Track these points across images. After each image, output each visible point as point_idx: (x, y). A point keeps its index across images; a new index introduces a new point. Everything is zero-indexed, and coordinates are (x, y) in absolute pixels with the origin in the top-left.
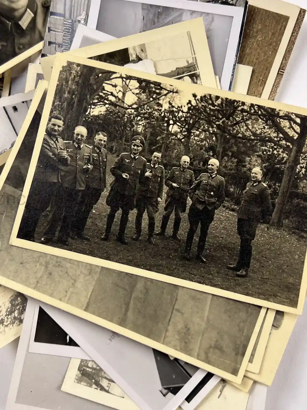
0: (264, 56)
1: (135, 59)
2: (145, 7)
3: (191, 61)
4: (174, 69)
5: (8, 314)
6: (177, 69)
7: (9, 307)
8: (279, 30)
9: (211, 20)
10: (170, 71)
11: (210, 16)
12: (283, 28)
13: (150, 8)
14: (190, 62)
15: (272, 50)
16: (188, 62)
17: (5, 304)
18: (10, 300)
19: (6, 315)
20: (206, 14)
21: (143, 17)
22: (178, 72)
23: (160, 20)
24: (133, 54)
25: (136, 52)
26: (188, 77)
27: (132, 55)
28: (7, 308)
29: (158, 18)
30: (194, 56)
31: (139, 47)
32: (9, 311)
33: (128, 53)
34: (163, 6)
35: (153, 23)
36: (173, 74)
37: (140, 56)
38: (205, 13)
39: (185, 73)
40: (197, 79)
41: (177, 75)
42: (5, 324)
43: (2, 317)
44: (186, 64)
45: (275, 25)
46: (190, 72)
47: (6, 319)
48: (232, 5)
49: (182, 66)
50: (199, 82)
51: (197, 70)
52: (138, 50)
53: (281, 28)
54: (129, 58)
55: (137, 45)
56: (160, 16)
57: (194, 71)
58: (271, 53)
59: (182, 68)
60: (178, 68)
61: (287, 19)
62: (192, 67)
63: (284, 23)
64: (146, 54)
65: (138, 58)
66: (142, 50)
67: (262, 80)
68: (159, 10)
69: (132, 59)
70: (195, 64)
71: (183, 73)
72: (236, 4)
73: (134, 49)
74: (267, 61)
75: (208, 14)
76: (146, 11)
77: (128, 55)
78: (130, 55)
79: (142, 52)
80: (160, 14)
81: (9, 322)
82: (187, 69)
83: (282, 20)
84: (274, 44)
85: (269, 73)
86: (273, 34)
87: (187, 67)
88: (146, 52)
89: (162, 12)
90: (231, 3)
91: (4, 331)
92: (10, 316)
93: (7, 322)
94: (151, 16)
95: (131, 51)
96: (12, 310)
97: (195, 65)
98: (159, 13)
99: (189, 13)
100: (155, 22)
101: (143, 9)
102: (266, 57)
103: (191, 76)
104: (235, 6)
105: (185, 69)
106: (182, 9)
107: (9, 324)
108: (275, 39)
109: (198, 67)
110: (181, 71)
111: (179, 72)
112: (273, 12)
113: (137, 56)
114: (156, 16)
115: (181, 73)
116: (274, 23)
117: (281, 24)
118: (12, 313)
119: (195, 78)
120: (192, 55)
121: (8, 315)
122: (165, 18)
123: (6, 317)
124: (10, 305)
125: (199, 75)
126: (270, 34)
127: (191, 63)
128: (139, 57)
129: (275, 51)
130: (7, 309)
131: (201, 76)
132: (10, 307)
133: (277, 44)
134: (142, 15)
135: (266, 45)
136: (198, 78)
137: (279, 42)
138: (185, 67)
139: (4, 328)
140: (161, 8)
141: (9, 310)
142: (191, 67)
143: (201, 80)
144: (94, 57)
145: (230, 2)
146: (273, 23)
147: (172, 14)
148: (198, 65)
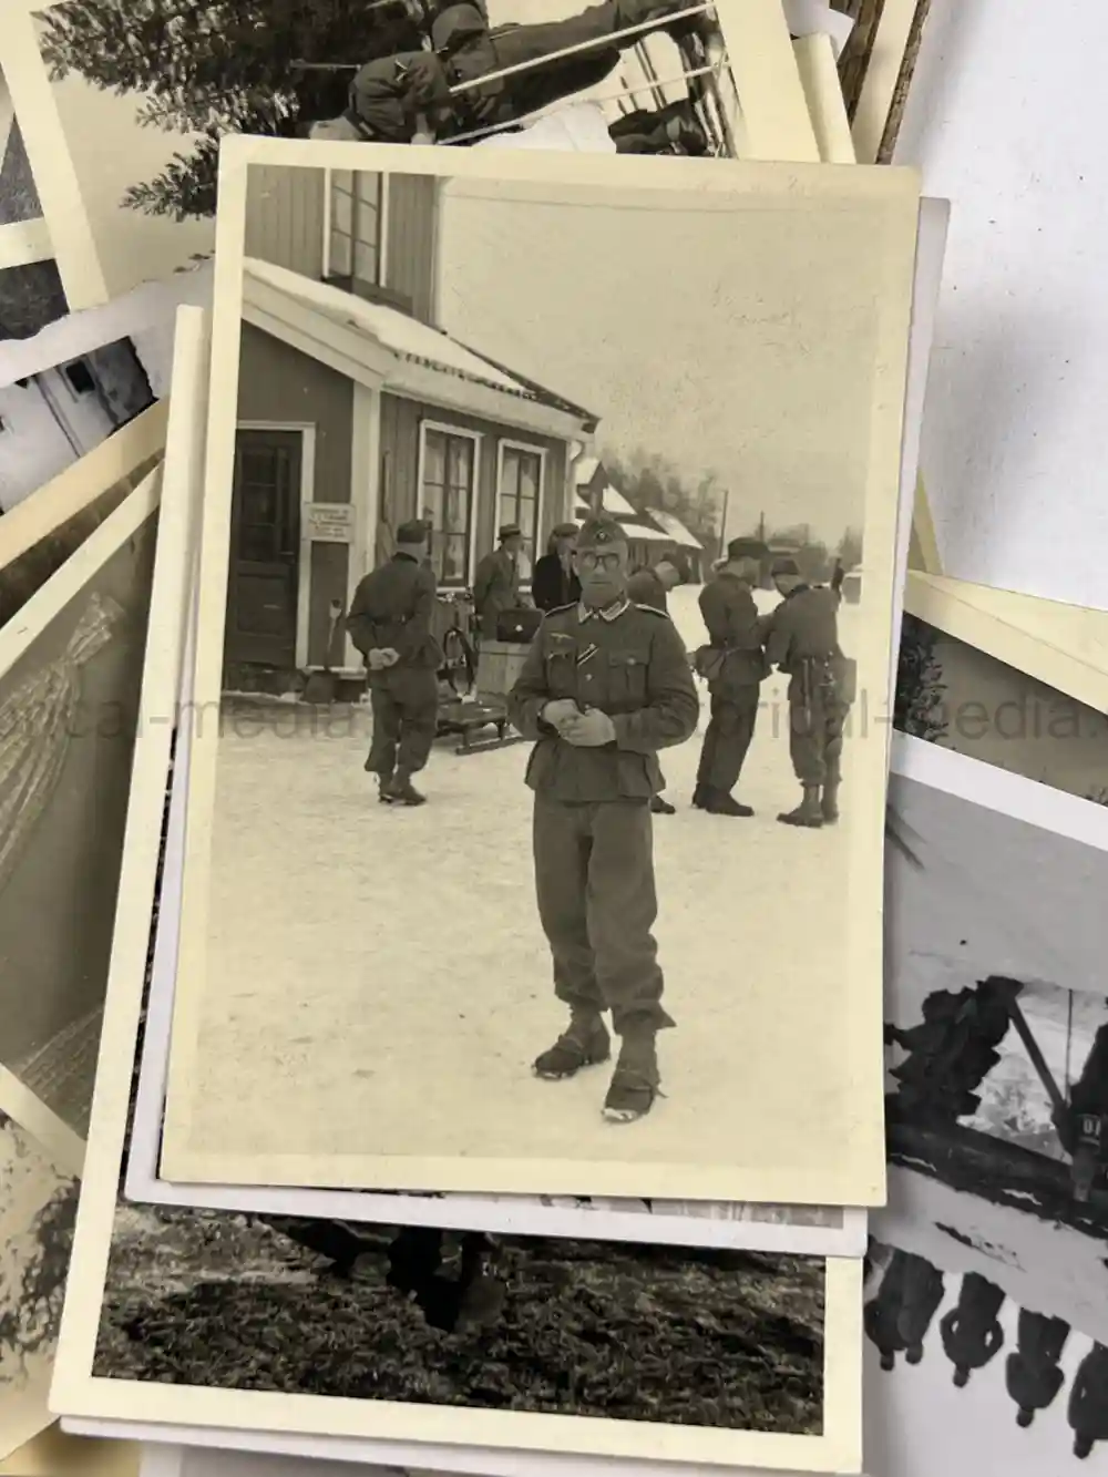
5: (31, 1290)
7: (35, 1257)
17: (13, 1246)
18: (38, 1225)
19: (24, 1299)
22: (617, 15)
26: (664, 36)
28: (27, 1264)
32: (39, 1276)
36: (594, 23)
39: (651, 14)
40: (705, 43)
42: (24, 1337)
43: (10, 1307)
47: (25, 1317)
50: (714, 55)
81: (39, 1331)
91: (23, 1369)
92: (42, 1303)
93: (31, 1328)
96: (52, 1270)
103: (680, 31)
107: (41, 1338)
110: (630, 6)
111: (622, 12)
115: (633, 19)
118: (54, 1285)
119: (694, 35)
121: (36, 1296)
123: (26, 1306)
124: (40, 1250)
125: (716, 23)
130: (28, 1270)
131: (724, 26)
132: (40, 1257)
136: (713, 39)
139: (22, 1355)
141: (35, 1272)
143: (722, 44)
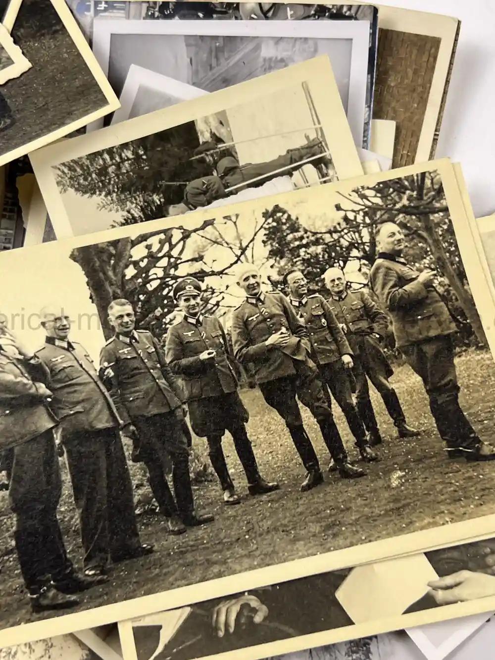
0: (405, 112)
1: (210, 140)
2: (192, 41)
3: (313, 136)
4: (284, 153)
6: (288, 151)
8: (425, 64)
9: (312, 50)
10: (275, 157)
11: (311, 43)
12: (431, 59)
13: (200, 42)
14: (311, 138)
15: (417, 100)
16: (307, 137)
20: (303, 40)
21: (189, 60)
22: (291, 158)
23: (222, 60)
24: (205, 130)
25: (210, 126)
26: (310, 166)
27: (202, 133)
29: (217, 58)
30: (318, 126)
31: (215, 116)
33: (195, 130)
34: (223, 36)
35: (209, 67)
36: (282, 162)
37: (218, 134)
38: (301, 38)
39: (305, 157)
40: (327, 167)
41: (289, 162)
44: (304, 142)
45: (417, 56)
46: (313, 155)
48: (350, 18)
49: (298, 146)
50: (331, 172)
51: (325, 152)
52: (214, 124)
53: (428, 60)
54: (198, 139)
55: (210, 113)
56: (220, 54)
57: (321, 153)
58: (416, 105)
59: (298, 149)
60: (291, 151)
61: (436, 42)
62: (316, 147)
63: (433, 51)
64: (229, 129)
65: (214, 138)
66: (221, 123)
67: (408, 156)
68: (218, 44)
69: (204, 140)
70: (321, 139)
71: (301, 158)
72: (357, 16)
73: (206, 121)
74: (410, 120)
75: (306, 39)
76: (193, 49)
77: (196, 133)
78: (199, 134)
79: (221, 125)
80: (219, 50)
82: (308, 150)
83: (428, 46)
84: (420, 89)
85: (418, 141)
86: (415, 72)
87: (307, 148)
88: (228, 126)
89: (223, 47)
90: (347, 14)
94: (204, 56)
95: (200, 126)
97: (321, 143)
98: (217, 49)
99: (271, 43)
100: (213, 65)
101: (188, 45)
102: (408, 114)
103: (317, 164)
104: (356, 19)
105: (303, 152)
106: (258, 37)
108: (420, 81)
109: (326, 145)
110: (296, 155)
111: (293, 157)
112: (410, 34)
113: (213, 135)
114: (213, 54)
115: (297, 160)
116: (415, 52)
117: (427, 53)
119: (322, 165)
120: (315, 124)
122: (229, 57)
125: (330, 159)
126: (410, 72)
127: (313, 140)
128: (216, 136)
129: (423, 101)
131: (333, 161)
133: (426, 89)
134: (188, 57)
135: (406, 92)
136: (330, 166)
137: (428, 85)
138: (303, 148)
140: (221, 40)
142: (314, 146)
143: (334, 168)
144: (132, 141)
145: (346, 12)
146: (411, 52)
147: (242, 47)
148: (328, 142)
